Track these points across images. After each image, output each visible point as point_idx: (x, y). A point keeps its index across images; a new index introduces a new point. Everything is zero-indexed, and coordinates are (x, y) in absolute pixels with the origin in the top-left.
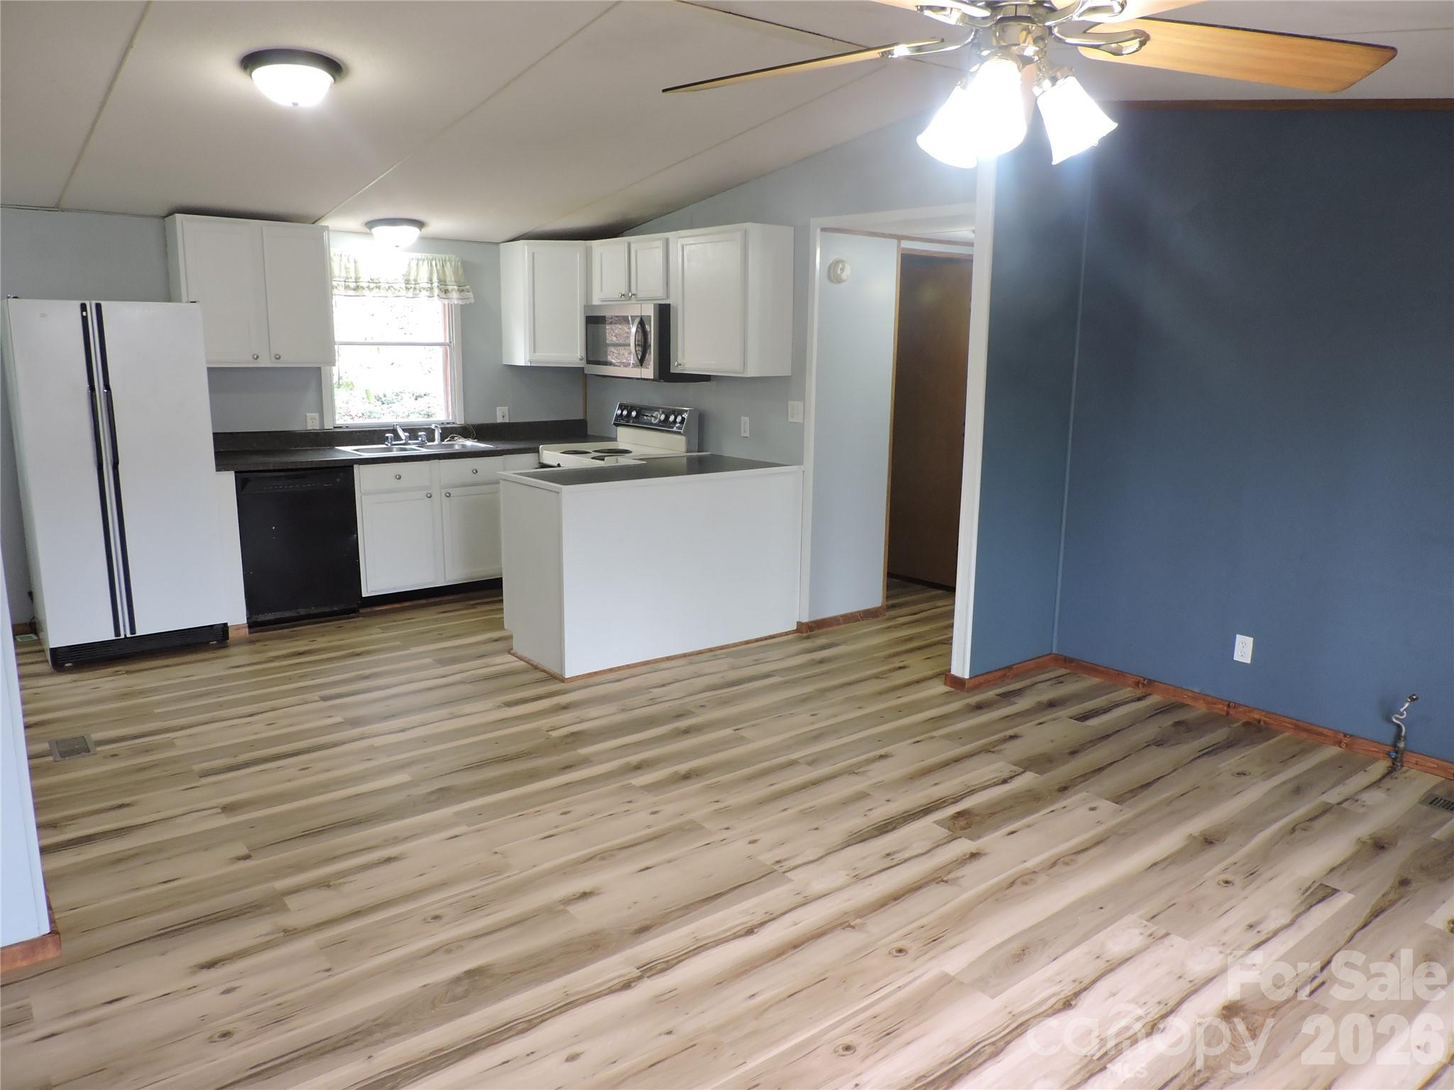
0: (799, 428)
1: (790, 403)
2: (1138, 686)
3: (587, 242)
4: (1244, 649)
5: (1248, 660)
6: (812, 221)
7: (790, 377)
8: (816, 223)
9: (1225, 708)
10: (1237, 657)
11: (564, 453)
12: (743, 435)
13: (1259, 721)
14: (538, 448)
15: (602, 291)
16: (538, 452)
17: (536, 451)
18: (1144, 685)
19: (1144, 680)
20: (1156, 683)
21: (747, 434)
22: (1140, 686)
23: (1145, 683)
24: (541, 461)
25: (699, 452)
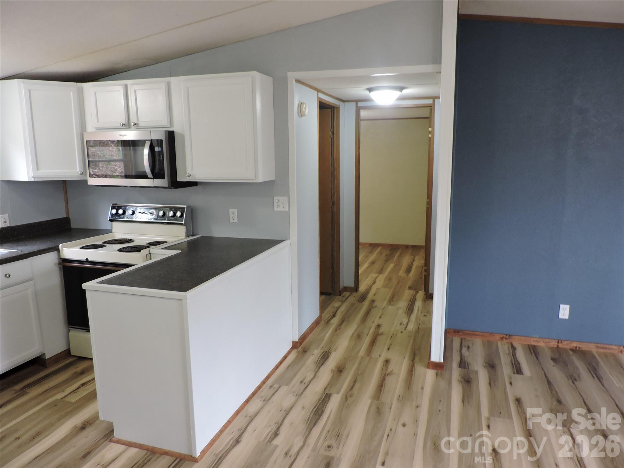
0: (286, 215)
1: (276, 198)
2: (503, 340)
3: (78, 83)
4: (564, 312)
5: (567, 317)
6: (290, 74)
7: (274, 180)
8: (292, 76)
9: (556, 344)
10: (561, 316)
11: (82, 248)
12: (232, 221)
13: (576, 347)
14: (58, 246)
15: (98, 121)
16: (58, 250)
17: (56, 249)
18: (506, 339)
19: (506, 336)
20: (514, 336)
21: (236, 221)
22: (504, 339)
23: (507, 337)
24: (62, 257)
25: (193, 236)
